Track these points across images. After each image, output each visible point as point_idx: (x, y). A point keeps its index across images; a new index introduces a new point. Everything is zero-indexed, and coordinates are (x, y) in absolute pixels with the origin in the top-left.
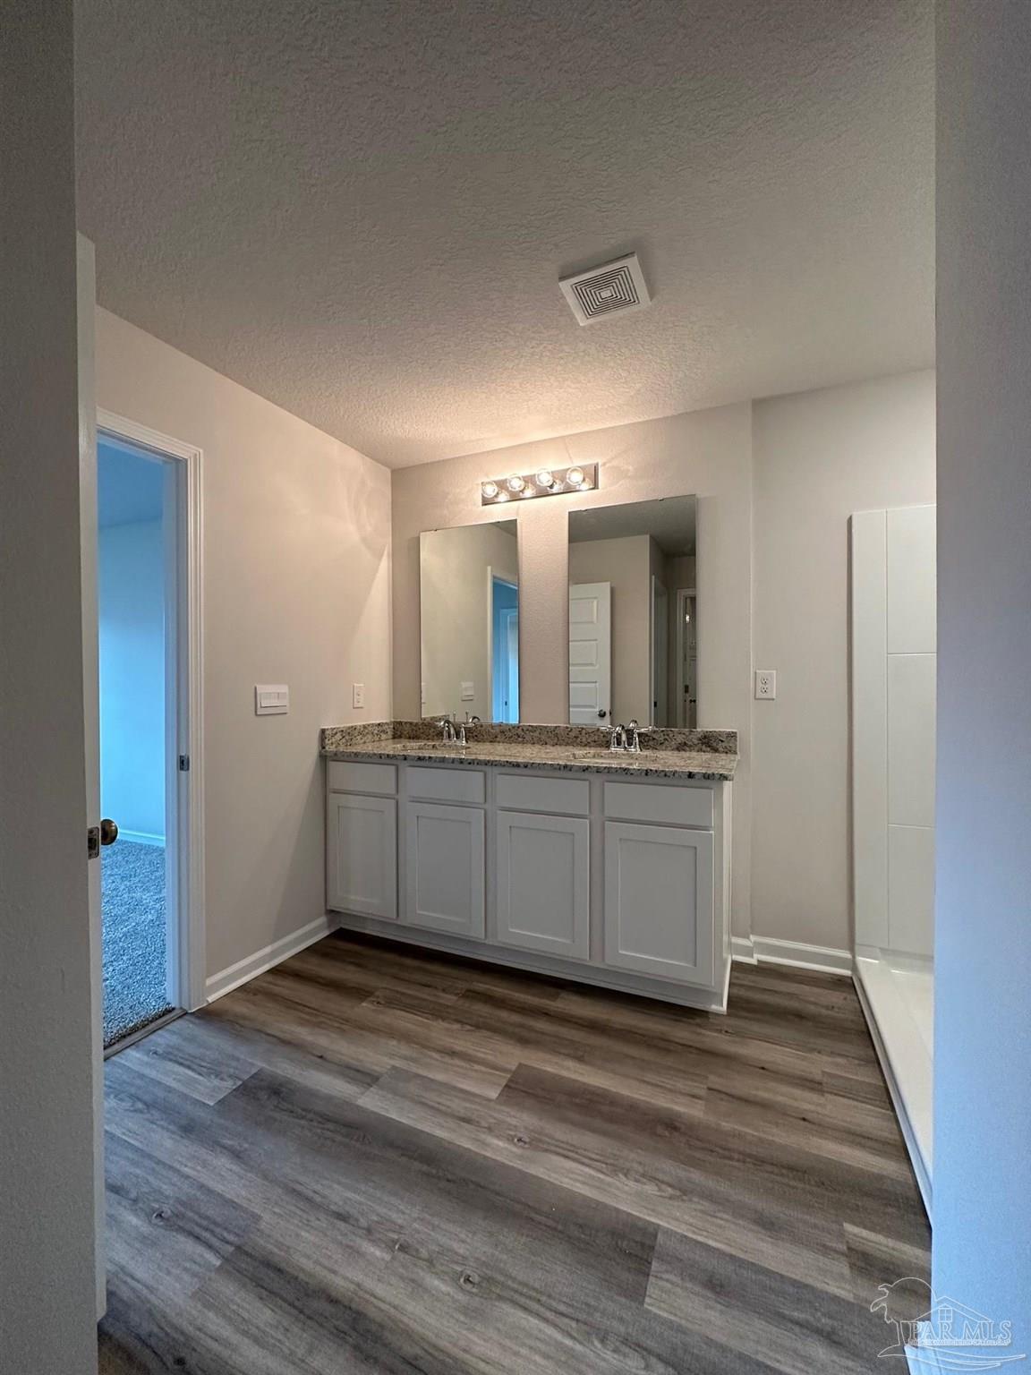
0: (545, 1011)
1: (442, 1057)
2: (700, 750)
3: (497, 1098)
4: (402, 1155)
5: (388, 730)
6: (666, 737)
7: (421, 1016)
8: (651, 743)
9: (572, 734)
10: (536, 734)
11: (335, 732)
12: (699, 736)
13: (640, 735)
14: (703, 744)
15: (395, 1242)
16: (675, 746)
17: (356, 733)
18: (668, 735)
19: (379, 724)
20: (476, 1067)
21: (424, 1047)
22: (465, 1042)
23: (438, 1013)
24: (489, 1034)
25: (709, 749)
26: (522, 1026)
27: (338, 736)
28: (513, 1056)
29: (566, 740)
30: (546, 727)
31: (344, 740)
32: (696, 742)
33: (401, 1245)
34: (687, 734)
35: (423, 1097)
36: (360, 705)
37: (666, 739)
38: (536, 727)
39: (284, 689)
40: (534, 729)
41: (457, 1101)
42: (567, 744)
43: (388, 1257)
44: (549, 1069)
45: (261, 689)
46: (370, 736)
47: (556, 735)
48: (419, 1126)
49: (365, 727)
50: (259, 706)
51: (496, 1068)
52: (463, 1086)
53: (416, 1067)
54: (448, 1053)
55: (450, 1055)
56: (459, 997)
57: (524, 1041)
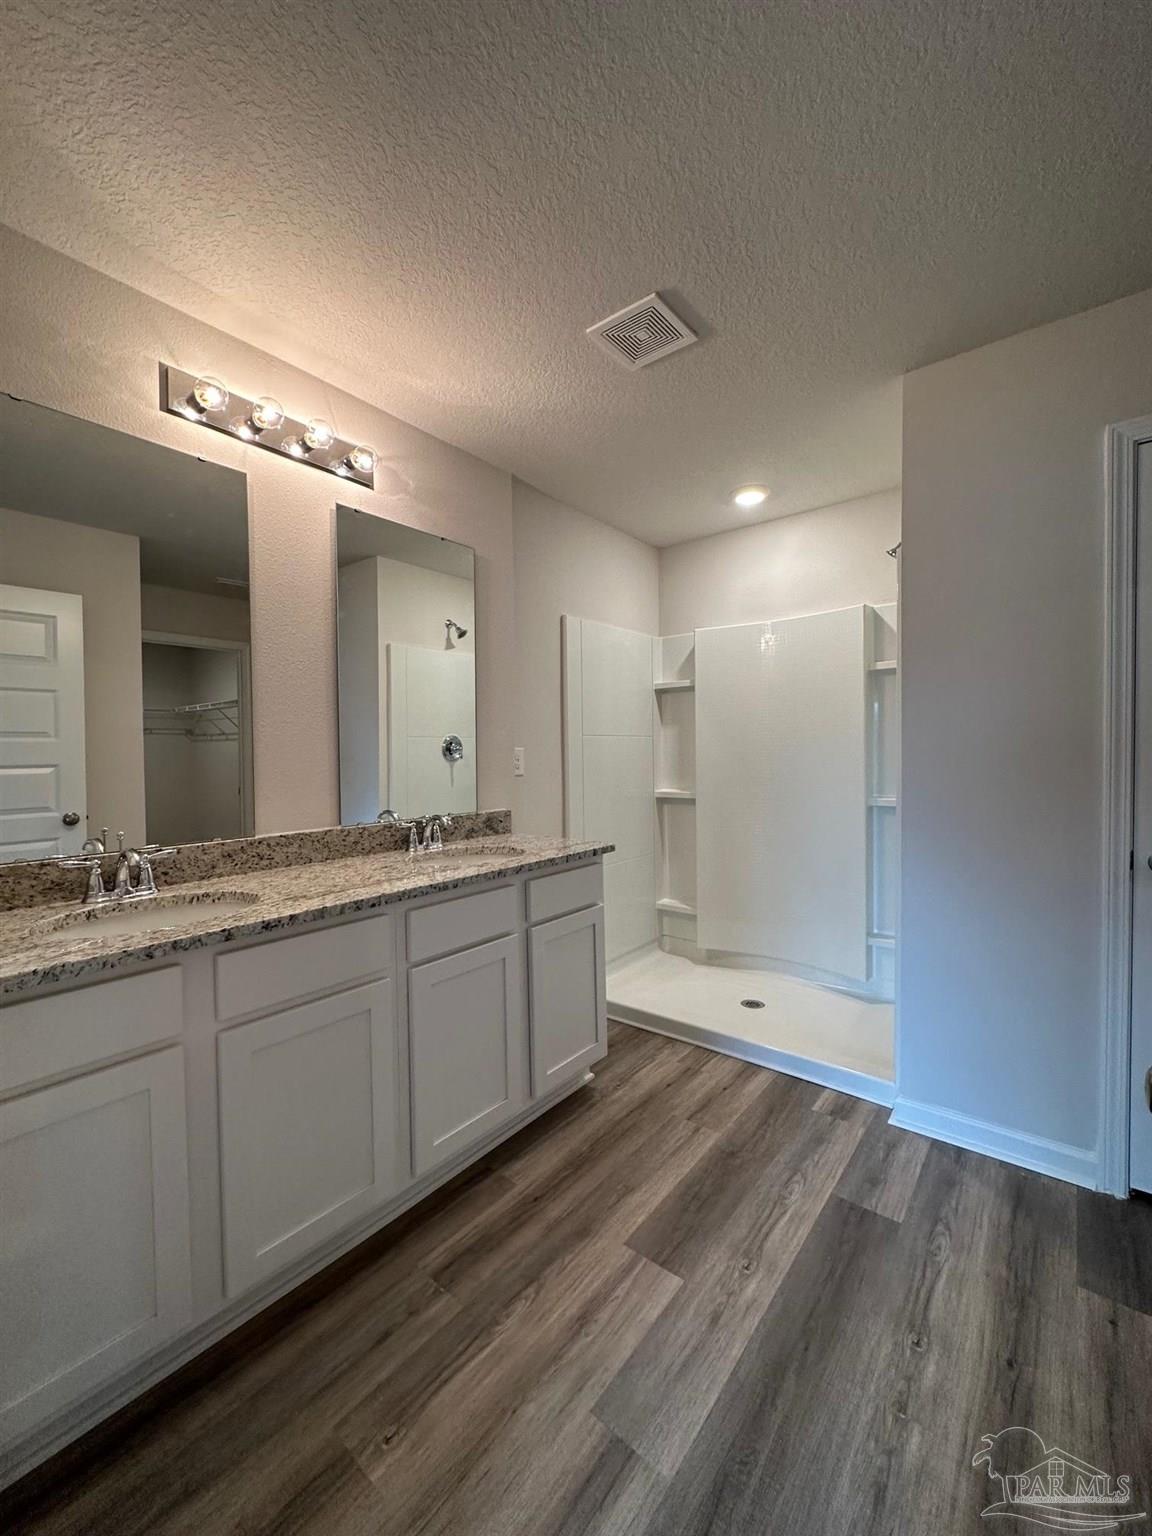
0: (532, 1199)
1: (587, 1335)
2: (485, 835)
3: (682, 1277)
4: (773, 1404)
7: (473, 1357)
9: (350, 839)
10: (294, 848)
15: (897, 1419)
20: (620, 1292)
21: (556, 1358)
22: (562, 1299)
23: (475, 1330)
24: (556, 1266)
26: (550, 1229)
28: (609, 1248)
29: (342, 849)
30: (310, 835)
33: (900, 1411)
35: (669, 1367)
38: (293, 836)
40: (288, 841)
41: (680, 1325)
42: (344, 855)
43: (917, 1429)
44: (640, 1220)
47: (326, 845)
48: (724, 1378)
51: (627, 1270)
52: (655, 1313)
53: (603, 1373)
54: (581, 1326)
55: (586, 1323)
56: (448, 1291)
57: (584, 1232)
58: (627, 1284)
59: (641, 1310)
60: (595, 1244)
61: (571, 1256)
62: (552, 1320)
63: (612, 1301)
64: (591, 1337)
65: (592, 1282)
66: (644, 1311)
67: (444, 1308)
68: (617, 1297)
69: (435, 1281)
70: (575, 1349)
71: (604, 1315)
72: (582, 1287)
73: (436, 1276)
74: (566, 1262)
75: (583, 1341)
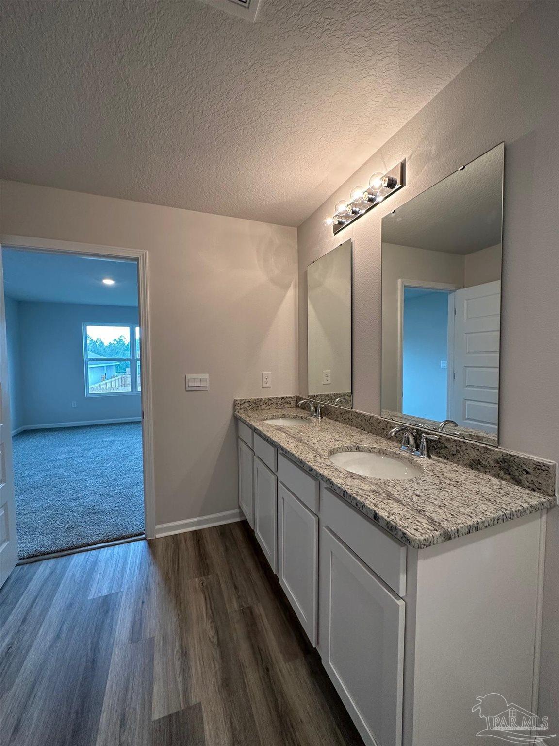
2: (497, 475)
3: (155, 722)
5: (291, 402)
6: (458, 448)
8: (443, 451)
9: (381, 426)
11: (243, 402)
12: (497, 457)
13: (428, 440)
14: (501, 468)
16: (467, 462)
17: (262, 403)
18: (460, 447)
19: (283, 398)
21: (181, 636)
22: (200, 650)
23: (217, 613)
24: (217, 656)
25: (508, 477)
27: (246, 405)
28: (205, 692)
31: (251, 407)
32: (492, 464)
34: (482, 451)
36: (268, 385)
37: (457, 451)
39: (206, 376)
45: (190, 376)
46: (274, 406)
49: (269, 399)
50: (187, 386)
51: (186, 692)
52: (156, 688)
53: (160, 649)
54: (182, 651)
55: (182, 654)
56: (239, 610)
57: (226, 684)
58: (180, 686)
59: (164, 683)
60: (214, 686)
61: (218, 667)
62: (195, 641)
63: (180, 673)
64: (175, 652)
65: (196, 669)
66: (162, 684)
67: (233, 606)
68: (179, 677)
69: (247, 607)
70: (177, 644)
71: (178, 664)
72: (198, 663)
73: (250, 609)
74: (216, 663)
75: (177, 648)
